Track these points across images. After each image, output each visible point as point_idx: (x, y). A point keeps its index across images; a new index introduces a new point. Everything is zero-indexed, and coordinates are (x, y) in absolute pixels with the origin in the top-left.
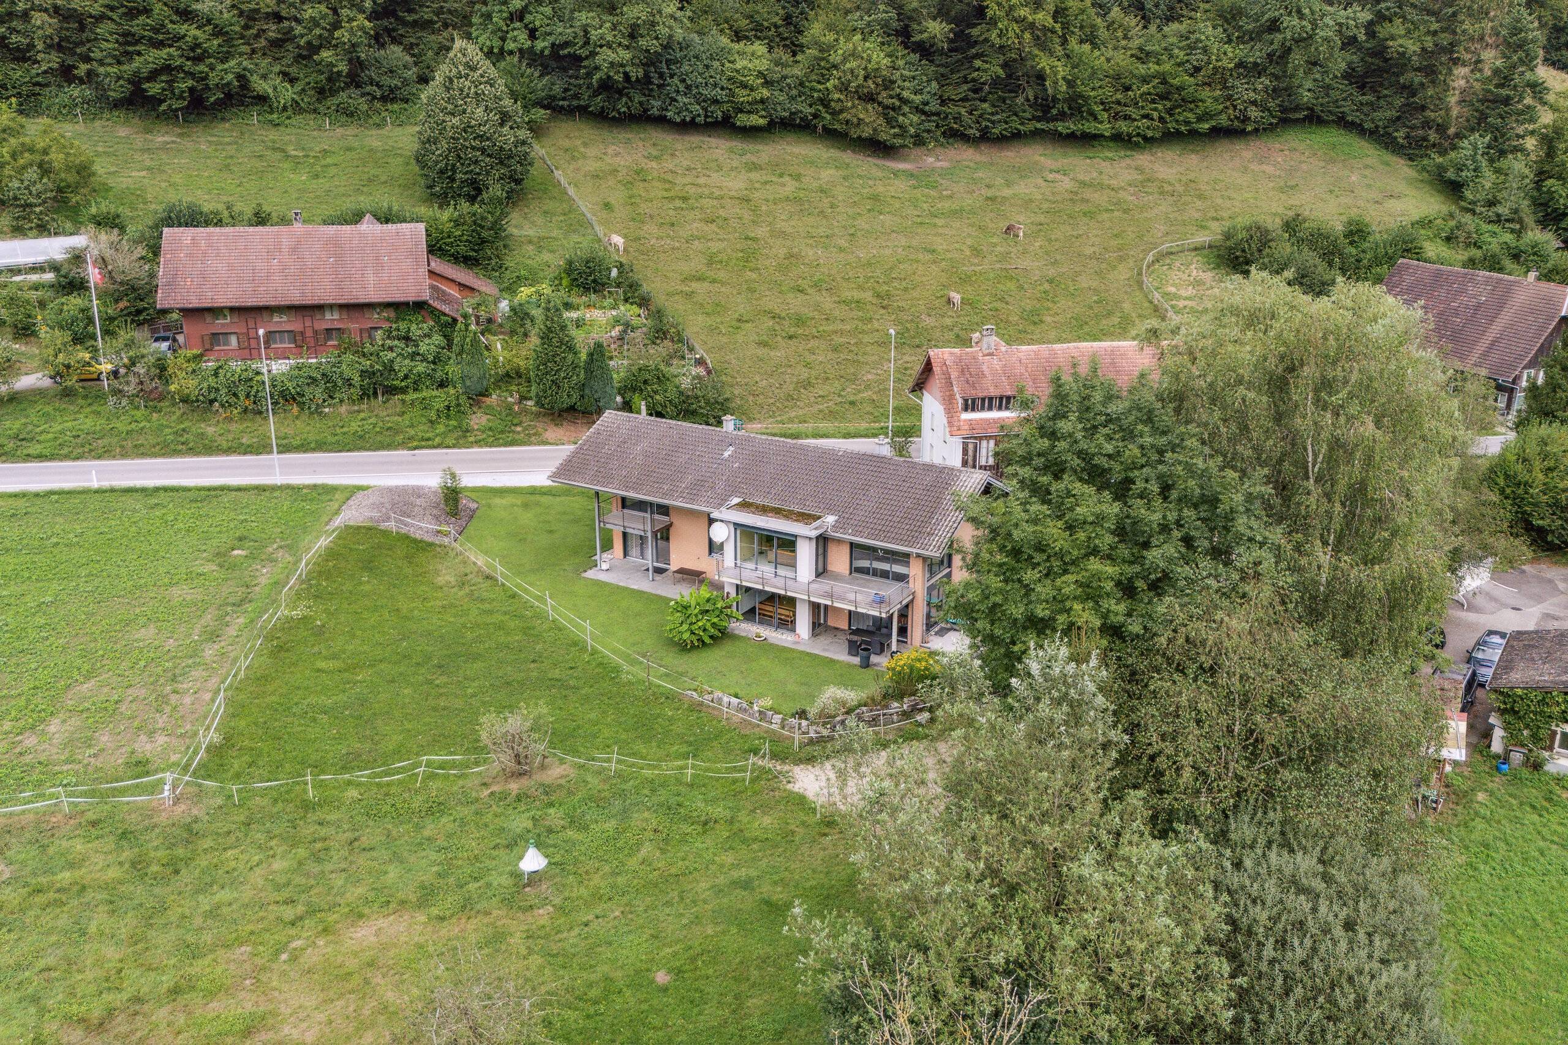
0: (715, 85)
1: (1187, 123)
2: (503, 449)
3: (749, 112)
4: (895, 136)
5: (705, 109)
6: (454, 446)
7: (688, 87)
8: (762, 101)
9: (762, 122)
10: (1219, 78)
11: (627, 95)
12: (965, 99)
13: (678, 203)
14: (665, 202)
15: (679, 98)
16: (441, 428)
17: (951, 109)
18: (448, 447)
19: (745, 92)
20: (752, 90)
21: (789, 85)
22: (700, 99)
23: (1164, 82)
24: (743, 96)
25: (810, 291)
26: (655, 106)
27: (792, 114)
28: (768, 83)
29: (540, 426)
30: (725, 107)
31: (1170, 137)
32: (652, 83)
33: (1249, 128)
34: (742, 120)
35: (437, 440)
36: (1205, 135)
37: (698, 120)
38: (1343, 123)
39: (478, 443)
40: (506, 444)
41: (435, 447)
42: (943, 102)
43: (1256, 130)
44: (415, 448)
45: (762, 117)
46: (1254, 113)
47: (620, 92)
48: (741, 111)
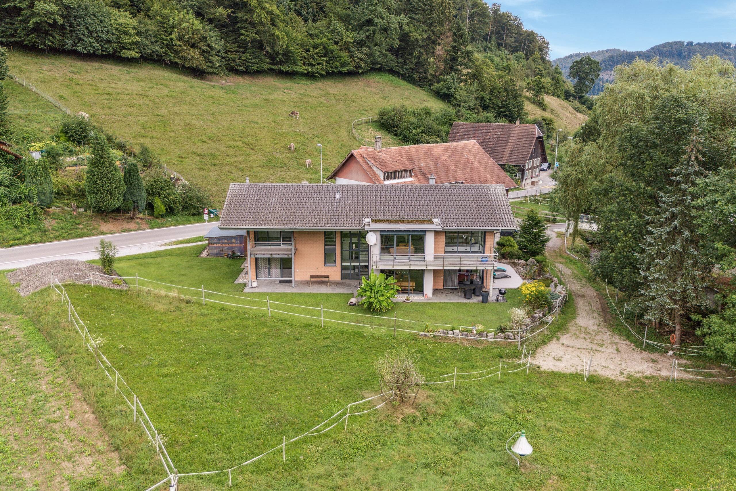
0: (108, 32)
1: (336, 68)
2: (75, 240)
3: (129, 49)
4: (208, 67)
5: (102, 46)
6: (41, 242)
7: (91, 33)
8: (137, 43)
9: (137, 55)
10: (346, 47)
11: (51, 35)
12: (236, 51)
13: (107, 97)
14: (99, 96)
15: (85, 39)
16: (26, 231)
17: (231, 56)
18: (36, 242)
19: (126, 37)
20: (130, 36)
21: (150, 35)
22: (98, 40)
23: (325, 48)
24: (126, 40)
25: (210, 142)
26: (69, 44)
27: (153, 52)
28: (139, 34)
29: (95, 224)
30: (115, 45)
31: (330, 75)
32: (66, 29)
33: (360, 71)
34: (125, 53)
35: (28, 238)
36: (345, 73)
37: (97, 52)
38: (392, 72)
39: (56, 238)
40: (77, 237)
41: (26, 244)
42: (227, 52)
43: (363, 73)
44: (11, 246)
45: (136, 52)
46: (362, 64)
47: (46, 33)
48: (124, 48)
